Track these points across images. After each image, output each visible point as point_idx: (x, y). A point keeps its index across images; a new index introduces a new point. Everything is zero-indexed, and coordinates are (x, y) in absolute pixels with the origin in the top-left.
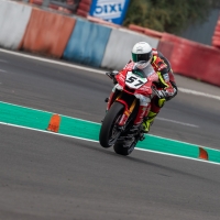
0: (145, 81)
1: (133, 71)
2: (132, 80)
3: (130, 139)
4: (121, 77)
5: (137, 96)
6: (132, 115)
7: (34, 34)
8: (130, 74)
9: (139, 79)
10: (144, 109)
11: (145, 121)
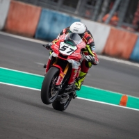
0: (75, 48)
1: (65, 41)
2: (64, 48)
3: (66, 97)
4: (56, 47)
5: (70, 61)
6: (66, 76)
7: (111, 44)
8: (62, 44)
9: (70, 47)
10: (76, 72)
11: (77, 81)
